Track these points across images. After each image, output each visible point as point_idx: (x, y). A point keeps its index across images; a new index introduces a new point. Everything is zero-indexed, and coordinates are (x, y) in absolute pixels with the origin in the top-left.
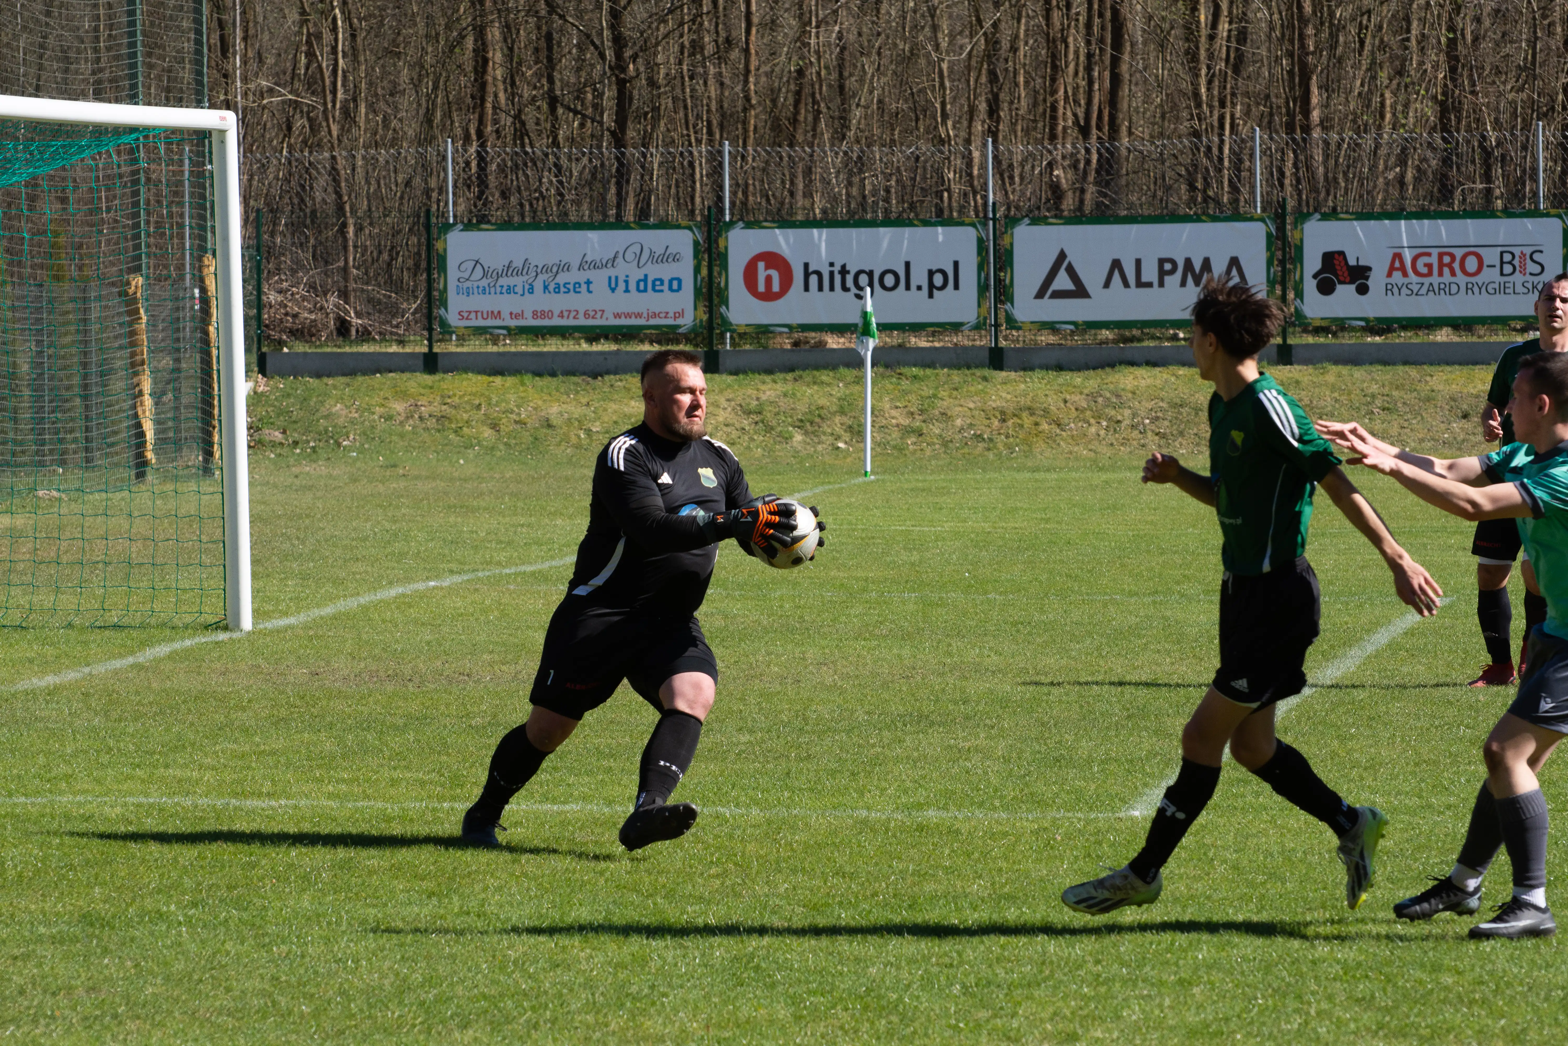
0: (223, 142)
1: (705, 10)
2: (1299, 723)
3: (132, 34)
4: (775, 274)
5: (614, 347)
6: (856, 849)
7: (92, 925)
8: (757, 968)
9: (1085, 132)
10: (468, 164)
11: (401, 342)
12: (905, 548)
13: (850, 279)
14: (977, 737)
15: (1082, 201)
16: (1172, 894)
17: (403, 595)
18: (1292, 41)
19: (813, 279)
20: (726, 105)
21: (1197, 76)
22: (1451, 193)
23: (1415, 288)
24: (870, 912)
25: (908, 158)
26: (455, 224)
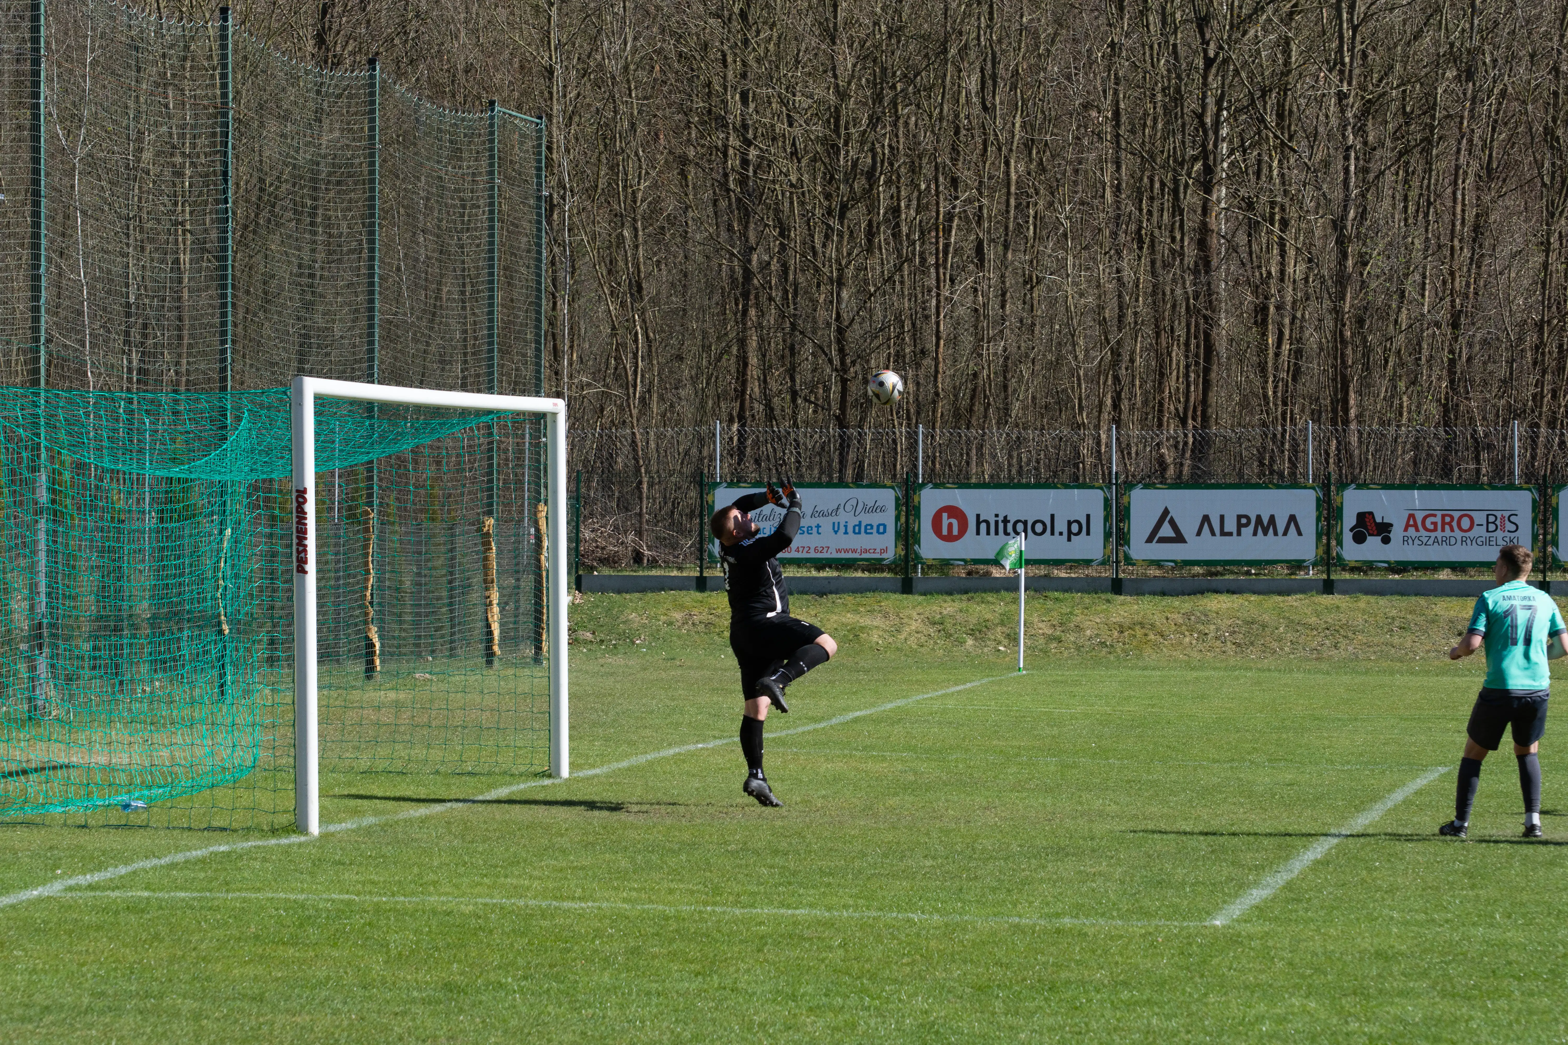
0: (555, 422)
1: (906, 329)
2: (1338, 857)
3: (491, 343)
4: (955, 522)
5: (835, 574)
6: (1011, 946)
7: (451, 991)
8: (937, 1033)
9: (1184, 422)
10: (731, 439)
11: (680, 569)
12: (1048, 725)
13: (1010, 527)
14: (1100, 864)
15: (1181, 472)
16: (1244, 982)
17: (679, 754)
18: (1336, 358)
19: (983, 526)
20: (920, 398)
21: (1267, 382)
22: (1451, 470)
23: (1425, 540)
24: (1021, 992)
25: (1053, 439)
26: (720, 483)
